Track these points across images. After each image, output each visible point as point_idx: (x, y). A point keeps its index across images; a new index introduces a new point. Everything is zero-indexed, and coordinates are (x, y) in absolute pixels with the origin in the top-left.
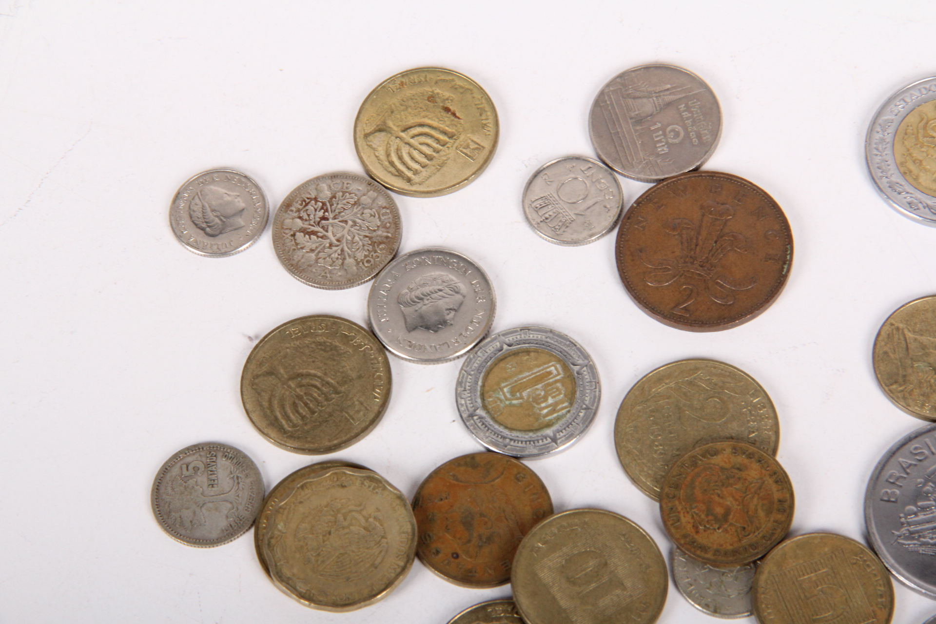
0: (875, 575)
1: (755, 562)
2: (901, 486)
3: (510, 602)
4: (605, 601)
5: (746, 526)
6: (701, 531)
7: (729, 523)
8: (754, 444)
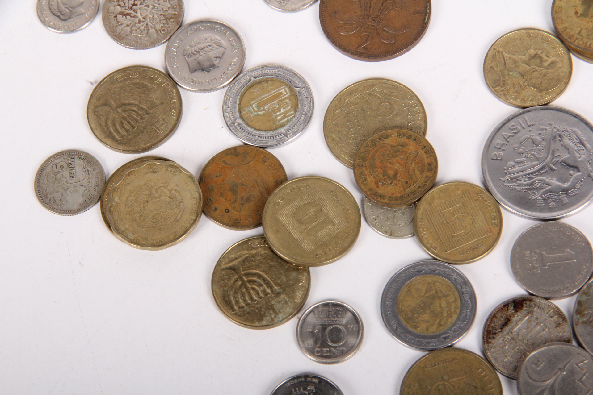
0: (490, 206)
1: (414, 203)
2: (504, 150)
3: (263, 238)
4: (322, 234)
5: (408, 181)
6: (380, 186)
7: (397, 180)
8: (411, 129)
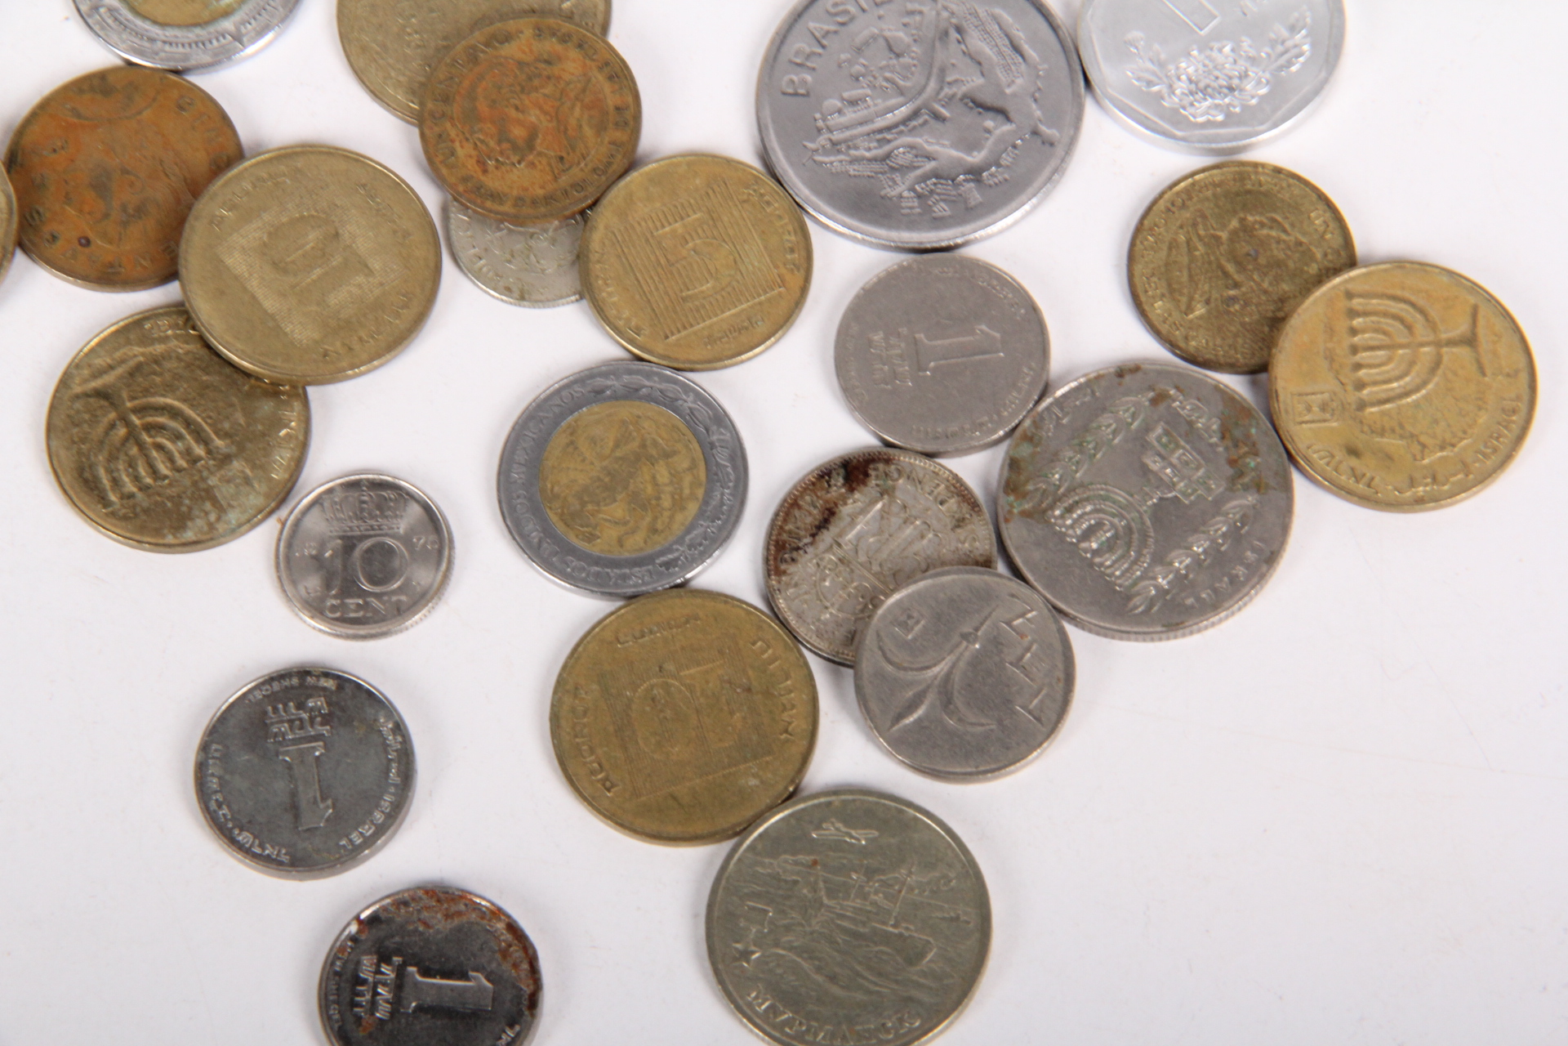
0: (780, 217)
1: (582, 213)
2: (814, 69)
3: (181, 312)
4: (338, 298)
5: (564, 154)
6: (491, 169)
7: (535, 152)
8: (570, 18)
